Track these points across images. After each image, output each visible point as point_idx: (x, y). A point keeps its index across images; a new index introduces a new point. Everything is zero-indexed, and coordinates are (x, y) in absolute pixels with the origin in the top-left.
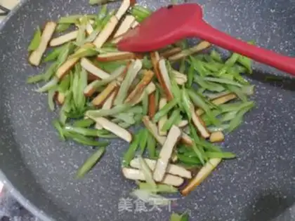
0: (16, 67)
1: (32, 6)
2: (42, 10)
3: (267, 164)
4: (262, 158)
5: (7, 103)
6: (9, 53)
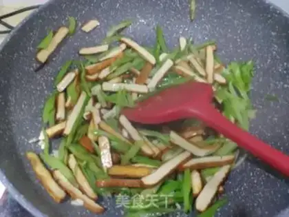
0: (26, 66)
1: (48, 13)
2: (57, 17)
3: (255, 181)
4: (251, 174)
5: (12, 97)
6: (21, 53)
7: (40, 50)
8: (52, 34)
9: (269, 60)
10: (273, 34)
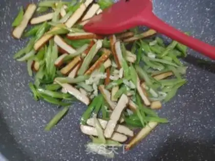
7: (15, 27)
8: (22, 12)
9: (202, 32)
10: (207, 9)
